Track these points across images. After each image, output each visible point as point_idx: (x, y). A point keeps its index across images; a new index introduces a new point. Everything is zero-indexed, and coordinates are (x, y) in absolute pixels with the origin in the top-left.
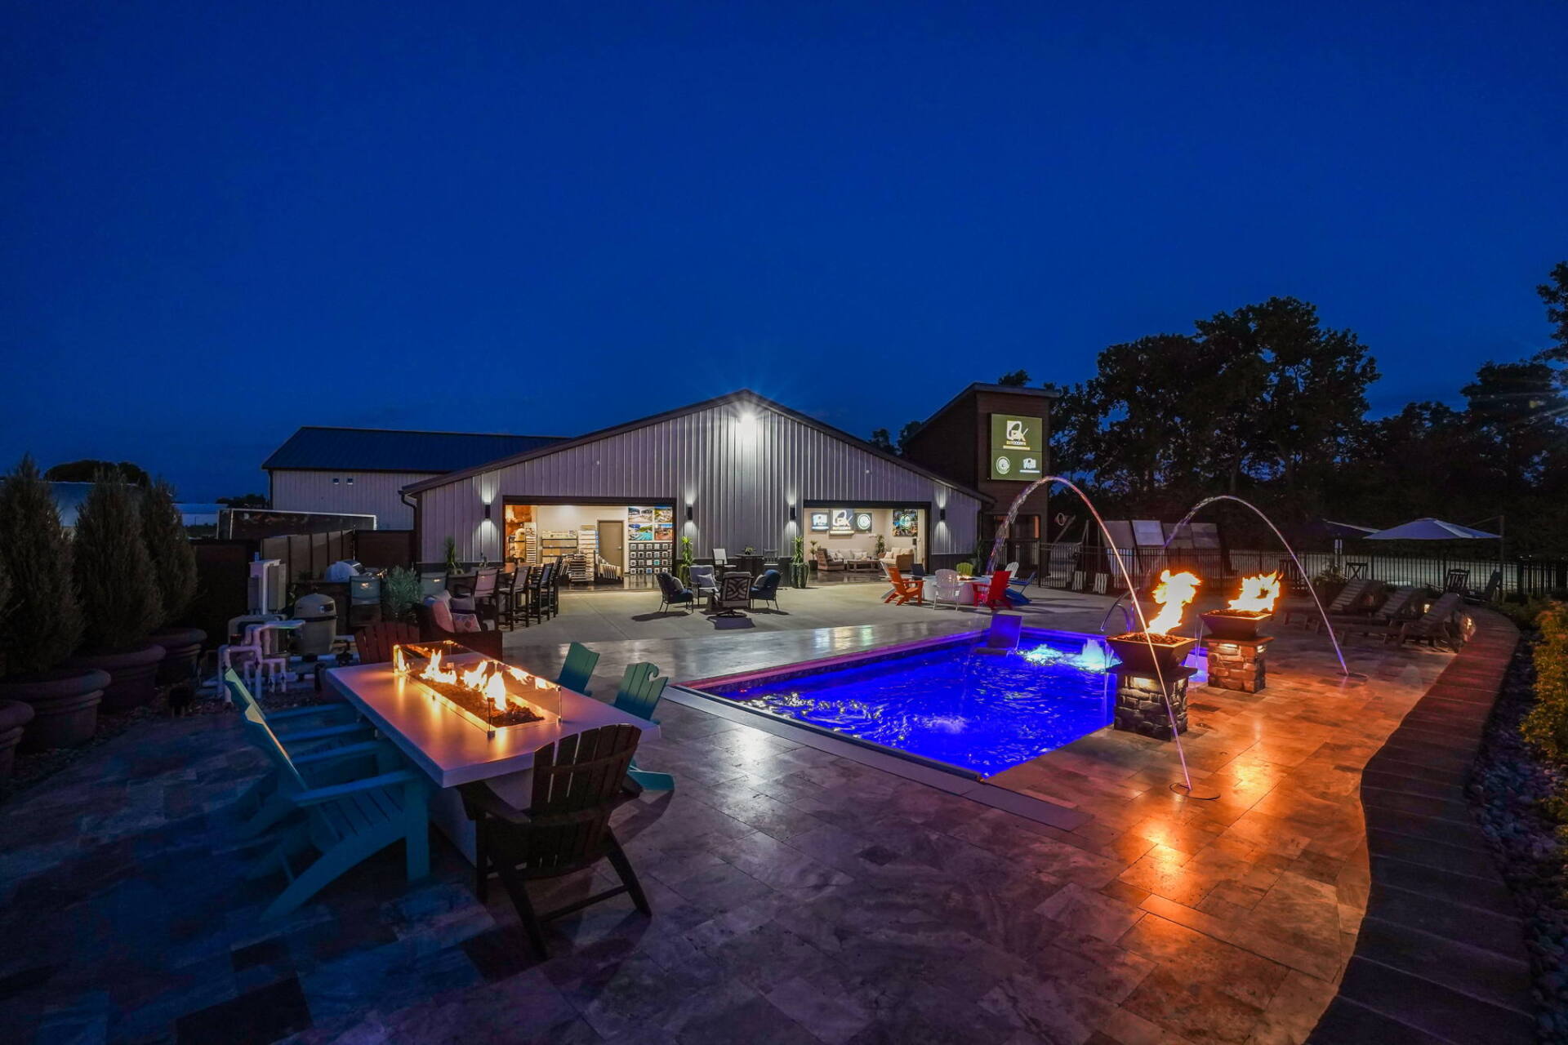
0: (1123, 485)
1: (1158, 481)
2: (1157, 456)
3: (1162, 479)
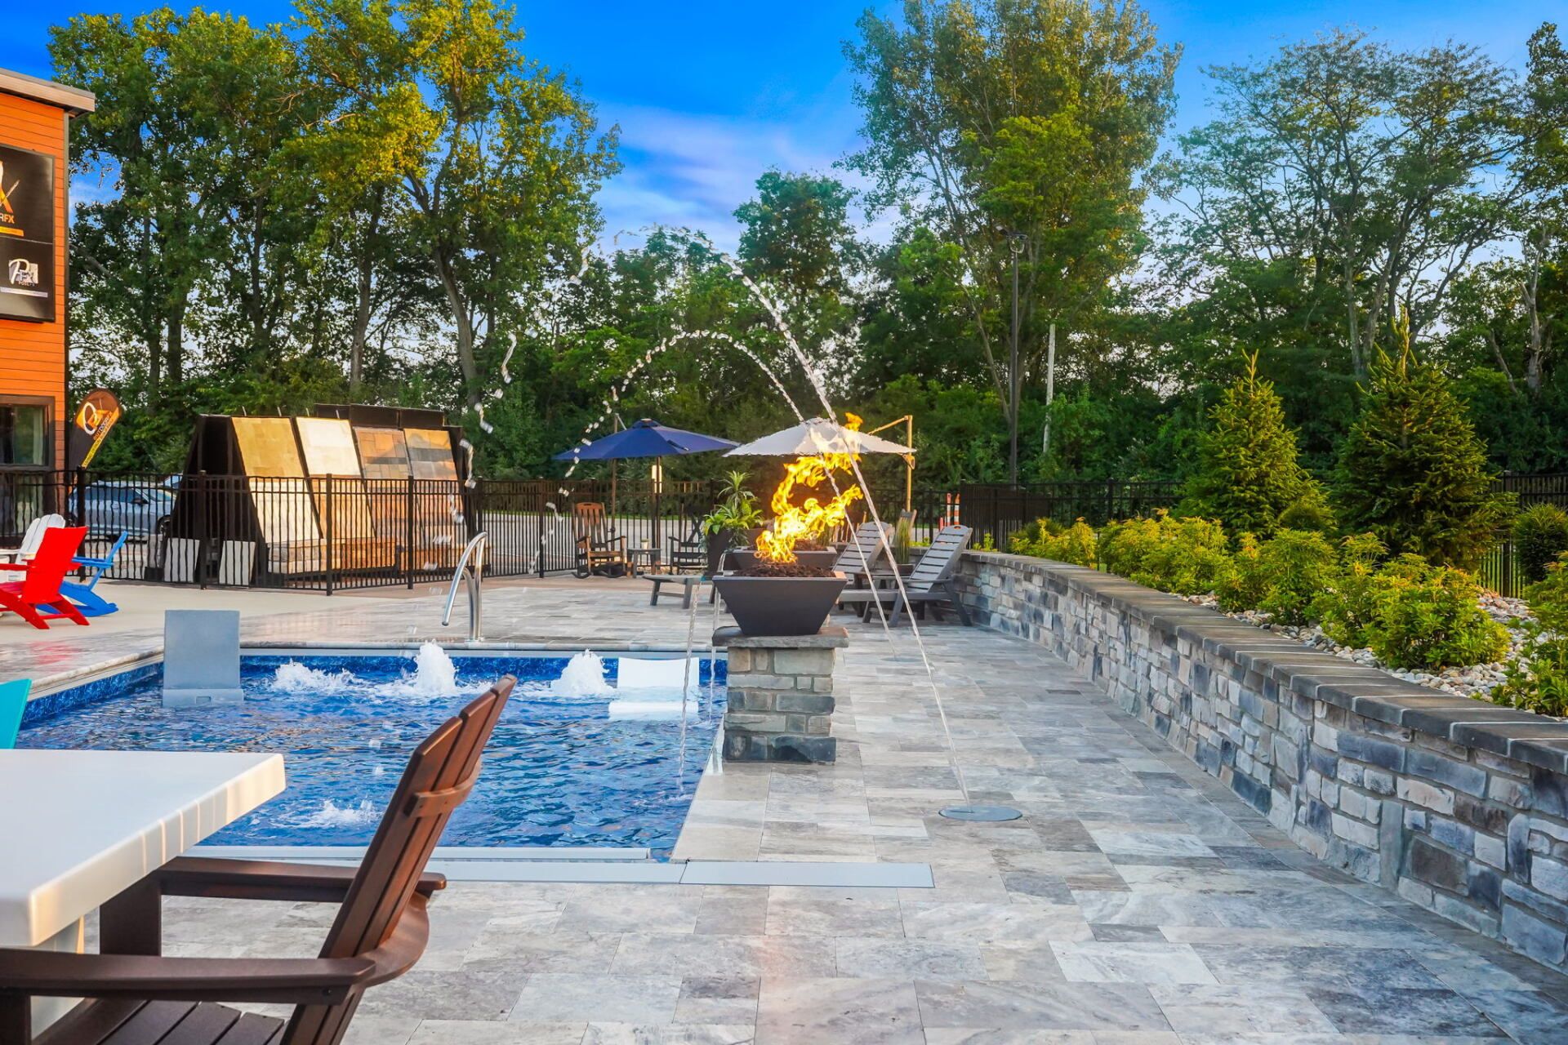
0: (102, 362)
1: (189, 355)
2: (193, 295)
3: (200, 352)
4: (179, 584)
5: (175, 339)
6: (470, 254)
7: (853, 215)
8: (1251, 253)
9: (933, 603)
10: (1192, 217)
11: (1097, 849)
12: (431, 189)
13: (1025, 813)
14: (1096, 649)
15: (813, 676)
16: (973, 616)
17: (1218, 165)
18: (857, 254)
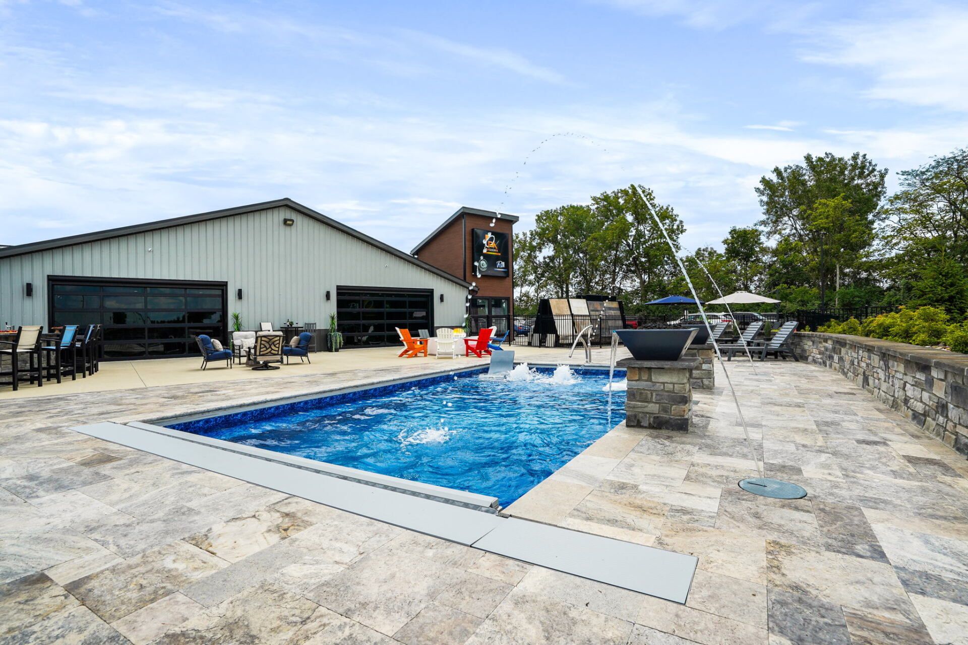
2: (571, 277)
3: (573, 290)
4: (535, 346)
5: (567, 288)
6: (643, 260)
7: (763, 238)
8: (922, 235)
9: (781, 352)
10: (896, 225)
11: (883, 556)
12: (631, 243)
13: (810, 492)
14: (864, 373)
15: (674, 384)
16: (801, 357)
17: (907, 206)
18: (765, 251)
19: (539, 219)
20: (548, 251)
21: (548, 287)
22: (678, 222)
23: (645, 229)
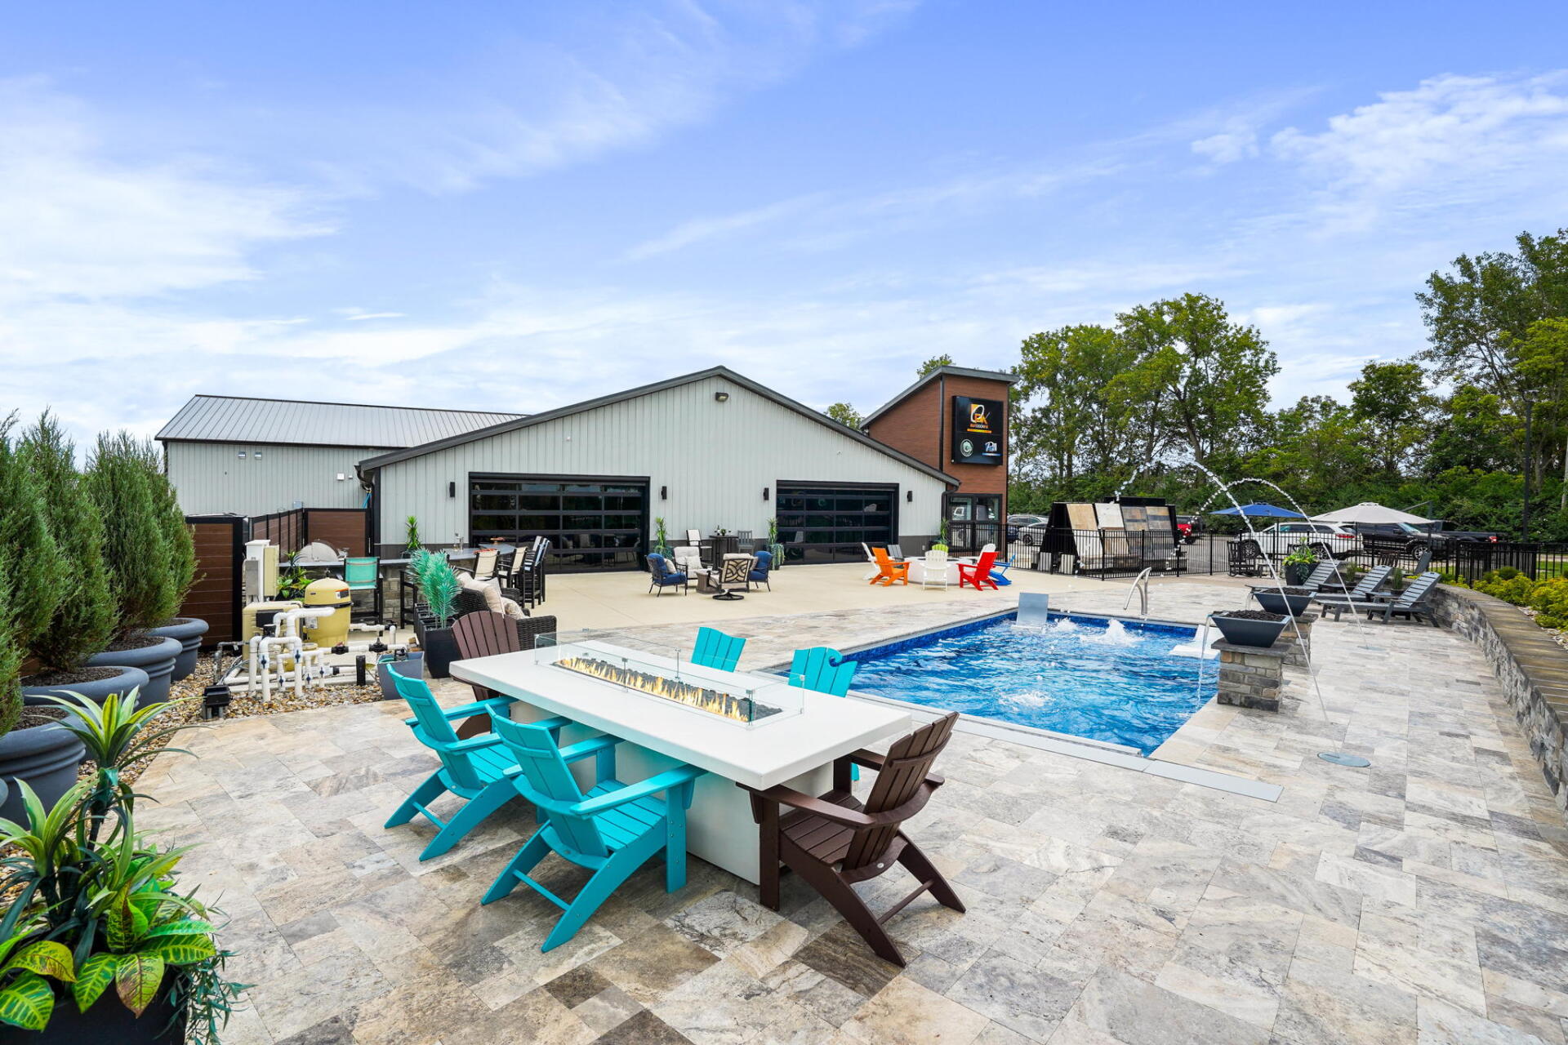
2: (1077, 442)
3: (1080, 465)
4: (1045, 571)
5: (1070, 457)
6: (1202, 417)
7: (1426, 382)
9: (1414, 614)
11: (1403, 797)
12: (1182, 390)
13: (1373, 763)
16: (1441, 622)
18: (1430, 402)
19: (1027, 347)
20: (1040, 398)
21: (1038, 457)
22: (1266, 356)
23: (1208, 367)
